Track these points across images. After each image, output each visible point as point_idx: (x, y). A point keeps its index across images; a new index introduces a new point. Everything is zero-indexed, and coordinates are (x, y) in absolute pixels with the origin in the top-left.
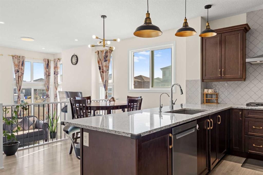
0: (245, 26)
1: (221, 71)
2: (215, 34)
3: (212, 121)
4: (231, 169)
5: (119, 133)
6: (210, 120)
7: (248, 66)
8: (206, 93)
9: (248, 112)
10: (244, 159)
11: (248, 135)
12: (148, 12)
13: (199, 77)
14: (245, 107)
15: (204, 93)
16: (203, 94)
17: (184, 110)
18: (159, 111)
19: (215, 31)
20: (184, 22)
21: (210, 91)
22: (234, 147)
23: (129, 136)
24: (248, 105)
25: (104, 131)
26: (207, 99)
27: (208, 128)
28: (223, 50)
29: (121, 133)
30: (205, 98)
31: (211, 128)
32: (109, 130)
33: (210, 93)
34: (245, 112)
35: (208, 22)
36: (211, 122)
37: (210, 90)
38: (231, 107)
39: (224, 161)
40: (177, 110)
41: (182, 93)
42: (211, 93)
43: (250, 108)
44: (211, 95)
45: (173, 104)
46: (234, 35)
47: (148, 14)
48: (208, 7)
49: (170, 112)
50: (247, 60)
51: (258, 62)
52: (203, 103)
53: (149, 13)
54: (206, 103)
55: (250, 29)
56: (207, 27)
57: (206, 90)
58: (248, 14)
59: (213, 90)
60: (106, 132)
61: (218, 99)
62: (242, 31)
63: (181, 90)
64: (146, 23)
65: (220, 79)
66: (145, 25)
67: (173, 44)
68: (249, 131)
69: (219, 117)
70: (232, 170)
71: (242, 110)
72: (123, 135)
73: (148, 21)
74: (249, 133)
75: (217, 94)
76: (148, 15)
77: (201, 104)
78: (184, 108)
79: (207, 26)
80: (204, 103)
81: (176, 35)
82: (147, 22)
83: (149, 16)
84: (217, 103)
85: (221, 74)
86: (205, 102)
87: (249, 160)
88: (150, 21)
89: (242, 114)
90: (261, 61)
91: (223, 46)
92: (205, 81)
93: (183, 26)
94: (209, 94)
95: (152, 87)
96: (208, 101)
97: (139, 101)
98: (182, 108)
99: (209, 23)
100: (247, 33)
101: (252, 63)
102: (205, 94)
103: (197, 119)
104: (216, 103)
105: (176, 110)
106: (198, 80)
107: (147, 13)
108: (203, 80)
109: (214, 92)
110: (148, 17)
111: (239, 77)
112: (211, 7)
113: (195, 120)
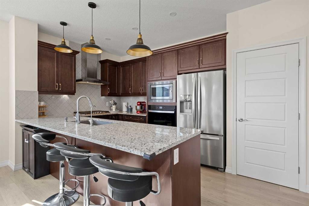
1: (58, 85)
13: (36, 89)
16: (39, 107)
33: (43, 106)
35: (64, 38)
48: (64, 24)
65: (57, 92)
85: (58, 88)
111: (73, 92)
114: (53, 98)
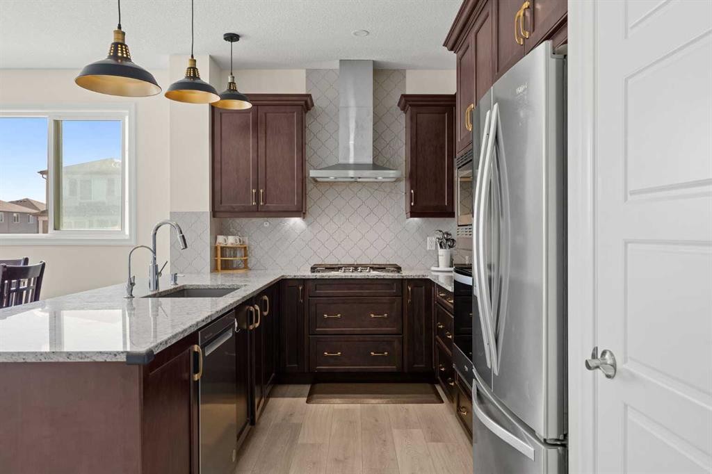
0: (305, 98)
1: (257, 193)
2: (247, 105)
3: (258, 309)
4: (289, 413)
5: (83, 356)
6: (254, 307)
7: (310, 186)
8: (222, 245)
9: (316, 285)
10: (307, 388)
11: (316, 333)
12: (120, 27)
13: (206, 207)
14: (308, 274)
15: (217, 244)
16: (214, 249)
17: (182, 288)
18: (126, 294)
19: (247, 98)
20: (189, 66)
21: (231, 241)
22: (288, 366)
23: (123, 358)
24: (313, 269)
25: (22, 361)
26: (224, 261)
27: (251, 327)
28: (262, 144)
29: (87, 355)
30: (219, 259)
31: (257, 325)
32: (41, 355)
33: (231, 246)
34: (310, 285)
35: (232, 74)
36: (256, 311)
37: (230, 237)
38: (283, 276)
39: (271, 399)
40: (168, 291)
41: (186, 247)
42: (232, 244)
43: (318, 275)
44: (234, 249)
45: (157, 273)
46: (285, 114)
47: (120, 32)
48: (232, 38)
49: (154, 296)
50: (313, 173)
51: (332, 178)
52: (214, 269)
53: (122, 30)
54: (222, 269)
55: (313, 105)
56: (230, 86)
57: (221, 239)
58: (310, 73)
59: (237, 238)
60: (28, 361)
61: (247, 259)
62: (300, 107)
63: (183, 236)
64: (114, 56)
65: (253, 211)
66: (112, 61)
67: (127, 111)
68: (318, 326)
69: (266, 301)
70: (291, 415)
71: (304, 281)
72: (97, 360)
73: (122, 53)
74: (317, 329)
75: (245, 248)
76: (120, 36)
77: (211, 272)
78: (182, 284)
79: (230, 83)
80: (217, 269)
81: (167, 95)
82: (120, 54)
83: (124, 40)
84: (246, 267)
85: (257, 201)
86: (219, 267)
87: (318, 386)
88: (126, 54)
89: (303, 290)
90: (336, 178)
91: (262, 135)
92: (218, 214)
93: (187, 77)
94: (228, 247)
95: (55, 229)
96: (226, 266)
97: (31, 272)
98: (176, 284)
99: (234, 77)
100: (307, 114)
101: (318, 179)
102: (219, 249)
103: (235, 308)
104: (244, 268)
105: (164, 291)
106: (203, 213)
107: (117, 29)
108: (214, 213)
109: (240, 241)
110: (120, 41)
111: (295, 209)
112: (238, 40)
113: (232, 310)
114: (265, 225)
